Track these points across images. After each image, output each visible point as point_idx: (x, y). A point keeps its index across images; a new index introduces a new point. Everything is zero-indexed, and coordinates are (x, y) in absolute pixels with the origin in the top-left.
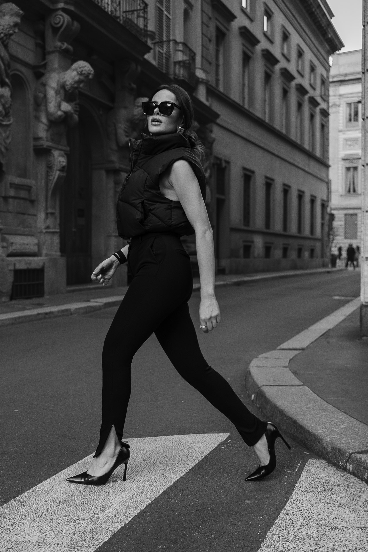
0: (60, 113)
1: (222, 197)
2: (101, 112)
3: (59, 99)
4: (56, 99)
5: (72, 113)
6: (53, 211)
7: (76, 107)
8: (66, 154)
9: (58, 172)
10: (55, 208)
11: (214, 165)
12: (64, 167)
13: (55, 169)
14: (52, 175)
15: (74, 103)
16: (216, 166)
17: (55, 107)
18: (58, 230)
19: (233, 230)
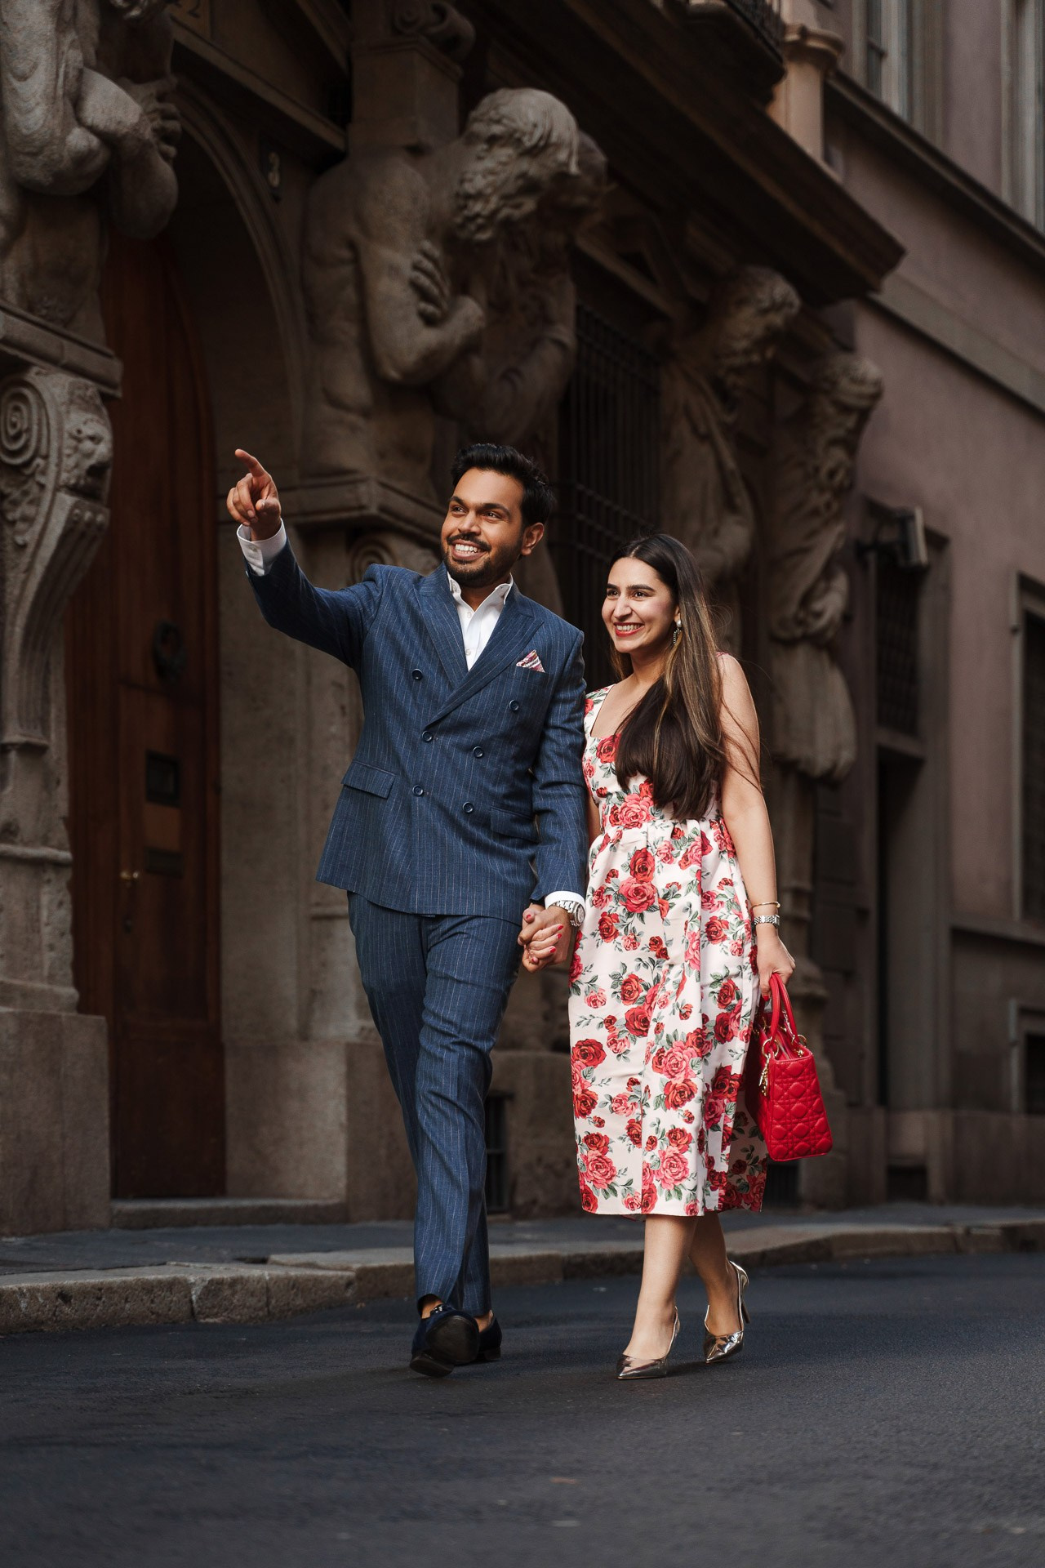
0: (79, 139)
1: (905, 745)
2: (275, 179)
3: (75, 57)
4: (58, 56)
5: (146, 145)
6: (36, 738)
7: (166, 116)
8: (105, 398)
9: (67, 500)
10: (43, 722)
11: (860, 550)
12: (96, 471)
13: (49, 481)
14: (29, 520)
15: (152, 88)
16: (872, 557)
17: (53, 99)
18: (66, 855)
19: (965, 939)
